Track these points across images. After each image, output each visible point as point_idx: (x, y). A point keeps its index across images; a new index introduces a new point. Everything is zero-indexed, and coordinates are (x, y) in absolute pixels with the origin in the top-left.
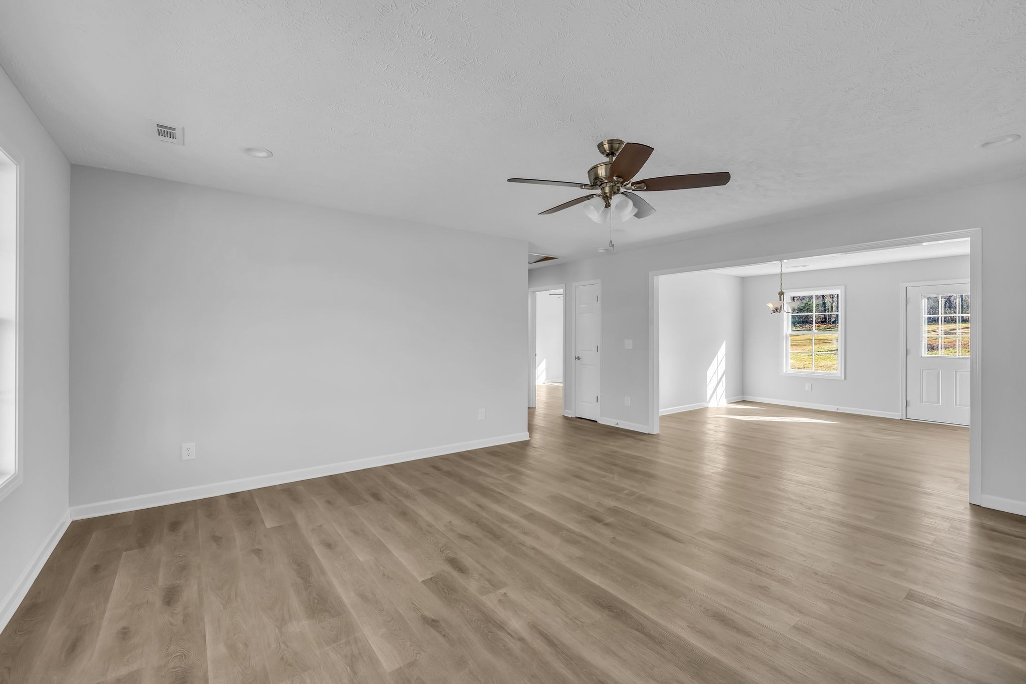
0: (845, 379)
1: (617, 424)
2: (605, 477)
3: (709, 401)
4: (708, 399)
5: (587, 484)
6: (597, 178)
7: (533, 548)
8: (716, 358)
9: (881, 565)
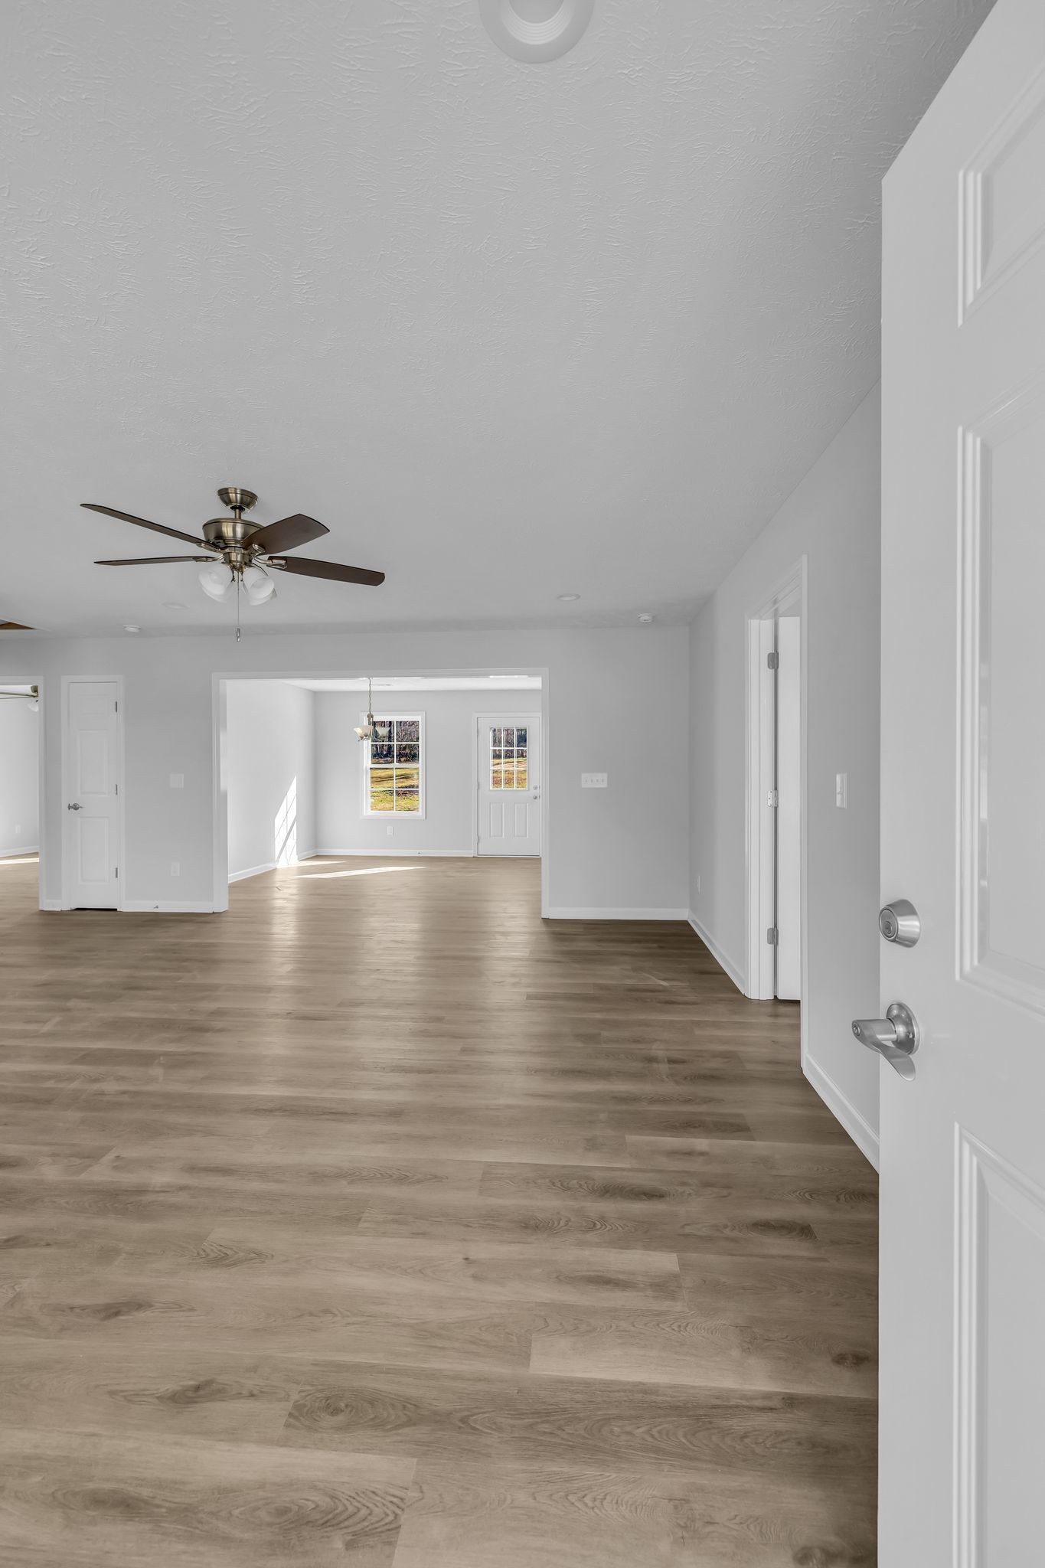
0: (426, 817)
1: (157, 907)
2: (180, 978)
3: (278, 861)
4: (276, 857)
5: (159, 993)
6: (220, 536)
7: (124, 1092)
8: (285, 799)
9: (502, 982)
